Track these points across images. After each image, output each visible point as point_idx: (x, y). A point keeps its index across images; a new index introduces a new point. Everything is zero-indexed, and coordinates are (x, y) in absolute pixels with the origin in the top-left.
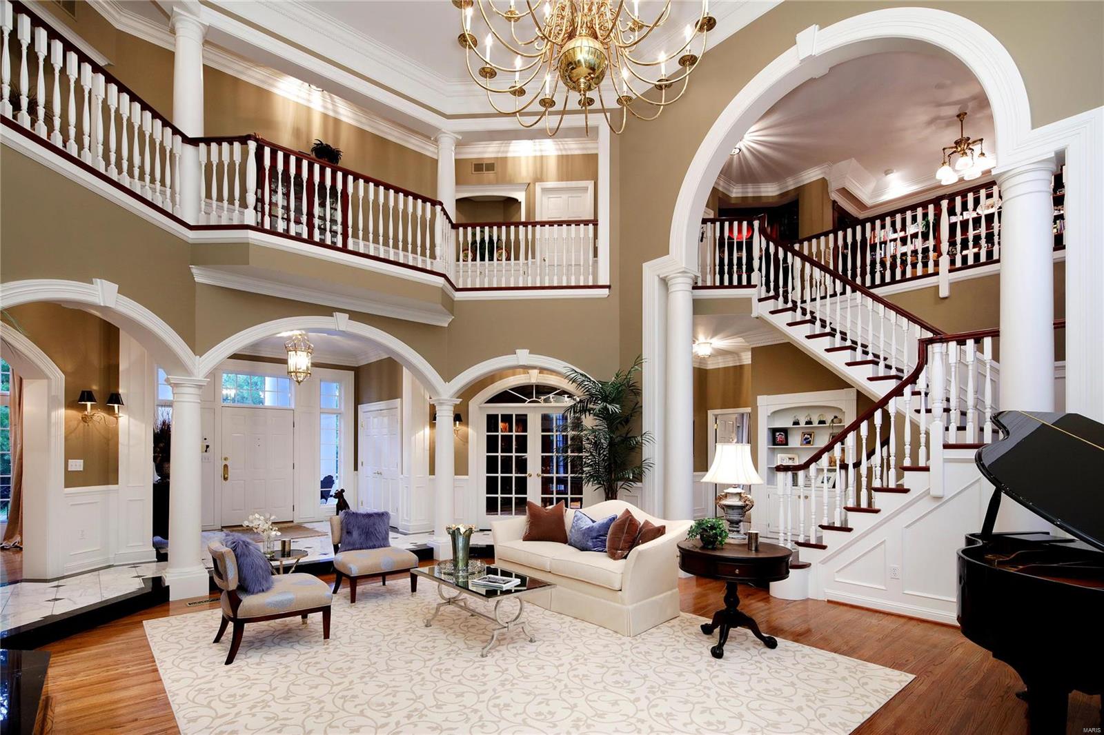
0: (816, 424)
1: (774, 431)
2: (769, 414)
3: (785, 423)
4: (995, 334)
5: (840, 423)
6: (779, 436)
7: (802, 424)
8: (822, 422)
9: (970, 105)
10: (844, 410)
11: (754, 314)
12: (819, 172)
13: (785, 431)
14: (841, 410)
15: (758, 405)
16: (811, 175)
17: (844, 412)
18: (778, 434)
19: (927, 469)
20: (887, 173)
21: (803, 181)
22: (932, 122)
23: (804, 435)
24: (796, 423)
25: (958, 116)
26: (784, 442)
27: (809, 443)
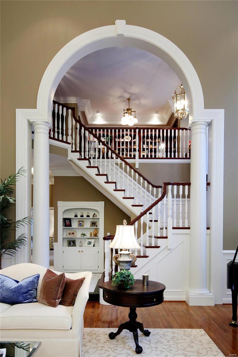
0: (85, 217)
1: (65, 220)
2: (64, 211)
3: (71, 216)
4: (189, 184)
5: (96, 217)
6: (68, 222)
7: (79, 217)
8: (88, 216)
9: (133, 96)
10: (99, 211)
11: (69, 158)
12: (75, 100)
13: (70, 220)
14: (98, 211)
15: (58, 206)
16: (72, 100)
17: (99, 212)
18: (67, 221)
19: (166, 238)
20: (98, 112)
21: (68, 101)
22: (120, 97)
23: (79, 222)
24: (76, 216)
25: (128, 99)
26: (70, 225)
27: (82, 226)
